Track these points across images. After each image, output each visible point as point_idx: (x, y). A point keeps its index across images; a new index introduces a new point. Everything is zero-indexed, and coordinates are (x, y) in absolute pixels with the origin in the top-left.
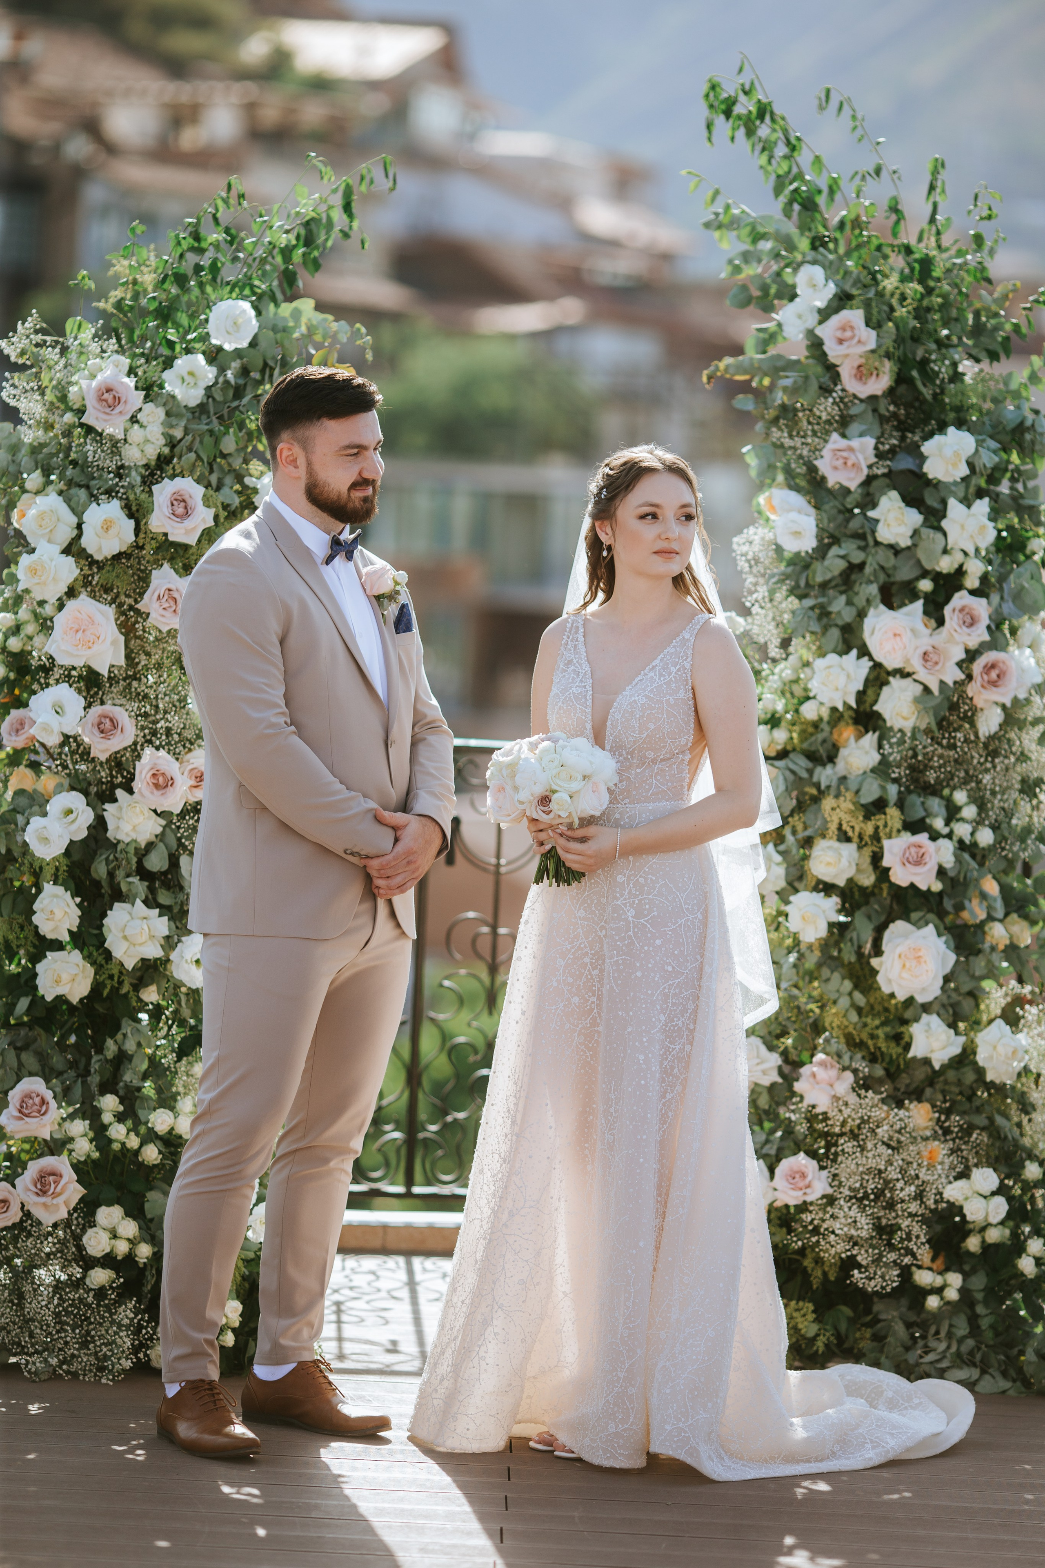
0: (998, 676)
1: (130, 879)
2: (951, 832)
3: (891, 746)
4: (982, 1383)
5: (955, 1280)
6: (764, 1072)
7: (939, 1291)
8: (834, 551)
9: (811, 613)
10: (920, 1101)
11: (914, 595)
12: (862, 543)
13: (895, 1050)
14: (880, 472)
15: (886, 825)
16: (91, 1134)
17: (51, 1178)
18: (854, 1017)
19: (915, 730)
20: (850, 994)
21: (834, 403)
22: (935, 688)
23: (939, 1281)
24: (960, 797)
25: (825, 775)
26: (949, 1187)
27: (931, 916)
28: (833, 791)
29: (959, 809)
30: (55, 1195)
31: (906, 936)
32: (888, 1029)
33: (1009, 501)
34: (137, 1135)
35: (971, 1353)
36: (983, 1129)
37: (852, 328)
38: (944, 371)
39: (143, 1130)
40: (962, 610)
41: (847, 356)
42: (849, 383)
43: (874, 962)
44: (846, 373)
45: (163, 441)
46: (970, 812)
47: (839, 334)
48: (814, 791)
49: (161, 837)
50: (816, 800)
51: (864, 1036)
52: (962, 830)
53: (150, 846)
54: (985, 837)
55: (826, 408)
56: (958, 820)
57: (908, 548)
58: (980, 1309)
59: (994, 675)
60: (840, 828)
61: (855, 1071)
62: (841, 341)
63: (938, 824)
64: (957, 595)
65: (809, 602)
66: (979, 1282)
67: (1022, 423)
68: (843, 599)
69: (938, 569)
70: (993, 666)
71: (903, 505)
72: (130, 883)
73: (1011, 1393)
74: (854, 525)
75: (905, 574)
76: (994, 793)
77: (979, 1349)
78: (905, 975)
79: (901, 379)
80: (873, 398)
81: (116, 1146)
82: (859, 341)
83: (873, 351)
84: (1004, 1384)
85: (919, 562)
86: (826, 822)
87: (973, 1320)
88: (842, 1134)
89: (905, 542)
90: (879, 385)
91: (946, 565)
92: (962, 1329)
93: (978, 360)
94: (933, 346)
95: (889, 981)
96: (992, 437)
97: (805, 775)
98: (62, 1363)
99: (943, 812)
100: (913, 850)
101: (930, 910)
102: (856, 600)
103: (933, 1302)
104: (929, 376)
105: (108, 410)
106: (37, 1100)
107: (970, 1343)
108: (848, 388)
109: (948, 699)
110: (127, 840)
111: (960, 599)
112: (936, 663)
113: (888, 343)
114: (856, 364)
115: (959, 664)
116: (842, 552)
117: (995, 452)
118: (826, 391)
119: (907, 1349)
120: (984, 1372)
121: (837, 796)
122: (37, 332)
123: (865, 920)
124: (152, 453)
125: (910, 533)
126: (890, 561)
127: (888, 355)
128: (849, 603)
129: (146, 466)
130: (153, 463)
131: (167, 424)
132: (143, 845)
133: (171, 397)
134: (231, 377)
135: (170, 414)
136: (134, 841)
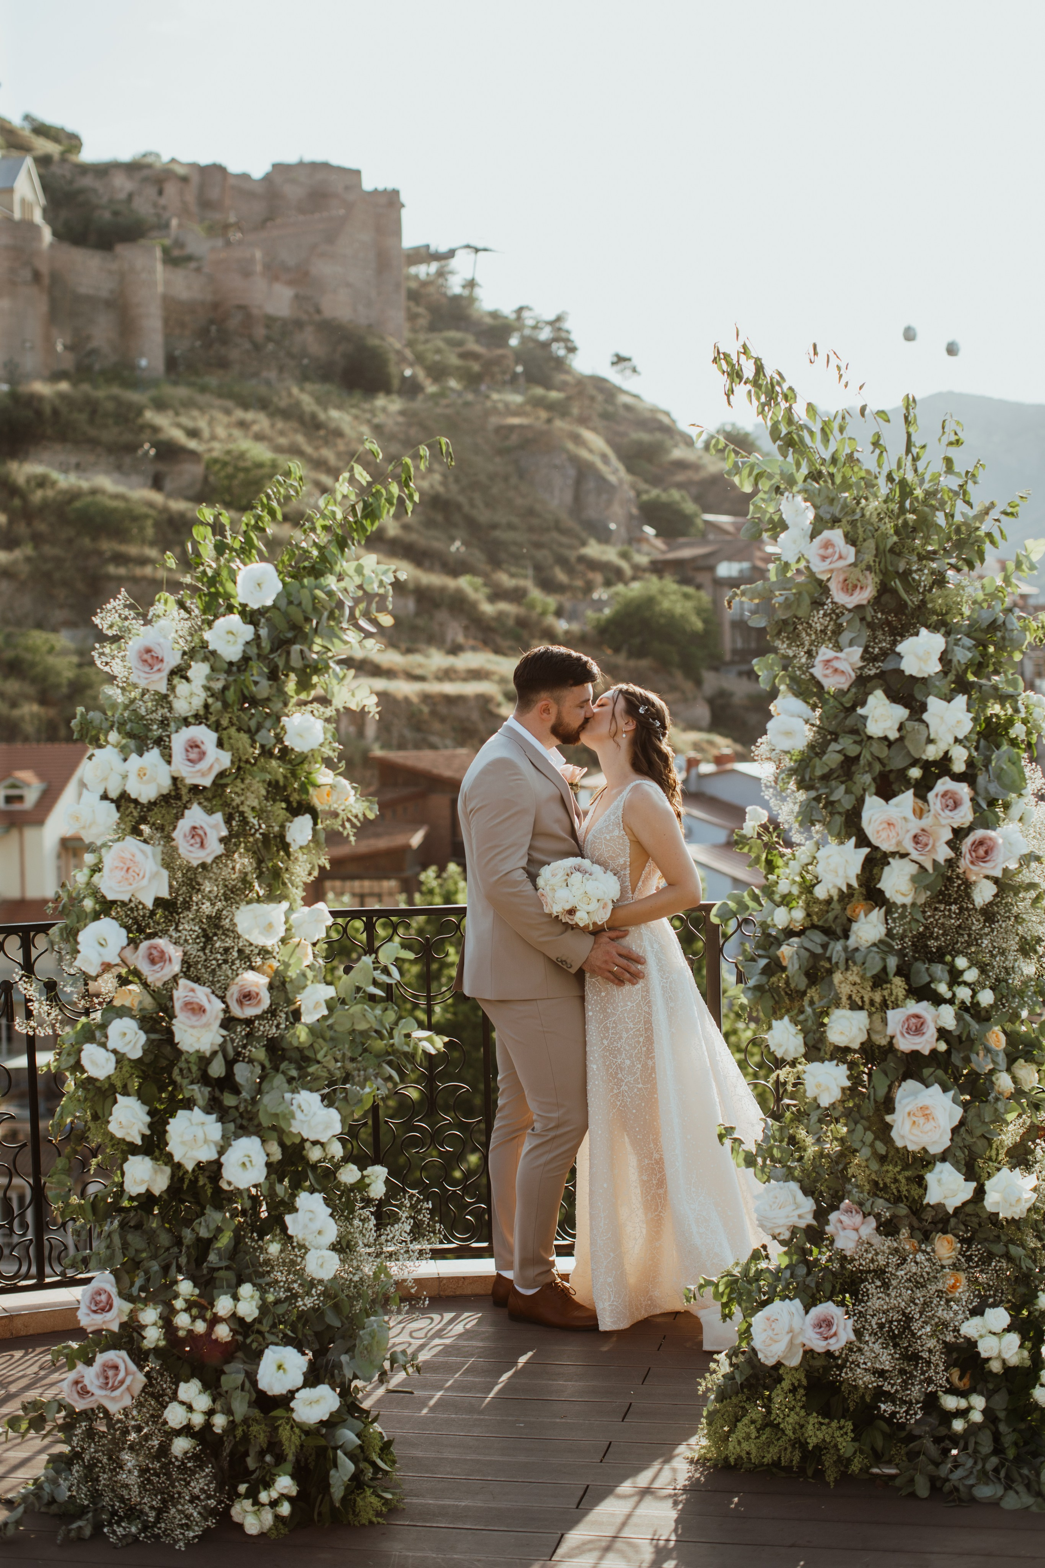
0: (986, 852)
1: (193, 1087)
2: (954, 995)
3: (894, 920)
4: (1006, 1499)
5: (978, 1402)
6: (800, 1217)
7: (963, 1413)
8: (834, 747)
9: (814, 803)
10: (945, 1232)
11: (907, 783)
12: (858, 738)
13: (916, 1192)
14: (872, 673)
15: (891, 994)
16: (160, 1323)
17: (110, 1373)
18: (875, 1166)
19: (913, 904)
20: (872, 1145)
21: (825, 615)
22: (930, 868)
23: (963, 1404)
24: (961, 962)
25: (837, 949)
26: (966, 1324)
27: (940, 1072)
28: (842, 966)
29: (961, 972)
30: (114, 1388)
31: (915, 1094)
32: (908, 1173)
33: (991, 691)
34: (205, 1320)
35: (996, 1470)
36: (1001, 1256)
37: (833, 545)
38: (924, 578)
39: (208, 1315)
40: (944, 795)
41: (832, 571)
42: (839, 597)
43: (888, 1118)
44: (833, 586)
45: (203, 695)
46: (971, 975)
47: (822, 552)
48: (828, 965)
49: (223, 1046)
50: (830, 972)
51: (888, 1181)
52: (963, 993)
53: (214, 1053)
54: (986, 998)
55: (818, 620)
56: (959, 984)
57: (897, 740)
58: (1003, 1428)
59: (981, 852)
60: (850, 997)
61: (878, 1216)
62: (824, 558)
63: (942, 988)
64: (940, 782)
65: (813, 794)
66: (1001, 1401)
67: (995, 621)
68: (843, 788)
69: (924, 757)
70: (981, 843)
71: (887, 702)
72: (192, 1091)
73: (1034, 1509)
74: (849, 722)
75: (898, 763)
76: (993, 956)
77: (1003, 1465)
78: (915, 1131)
79: (884, 589)
80: (859, 607)
81: (182, 1333)
82: (840, 557)
83: (854, 565)
84: (1028, 1500)
85: (908, 753)
86: (837, 994)
87: (997, 1437)
88: (869, 1272)
89: (893, 735)
90: (864, 596)
91: (932, 753)
92: (986, 1448)
93: (958, 570)
94: (915, 558)
95: (903, 1137)
96: (968, 635)
97: (819, 951)
98: (141, 1531)
99: (946, 976)
100: (913, 1020)
101: (939, 1066)
102: (854, 789)
103: (958, 1425)
104: (911, 586)
105: (147, 669)
106: (104, 1297)
107: (994, 1461)
108: (836, 600)
109: (943, 875)
110: (191, 1050)
111: (944, 784)
112: (926, 845)
113: (869, 557)
114: (841, 578)
115: (948, 843)
116: (839, 748)
117: (969, 649)
118: (817, 604)
119: (937, 1465)
120: (1008, 1487)
121: (847, 969)
122: (125, 606)
123: (883, 1076)
124: (197, 703)
125: (897, 726)
126: (884, 753)
127: (869, 568)
128: (848, 791)
129: (196, 716)
130: (202, 712)
131: (209, 678)
132: (208, 1054)
133: (214, 653)
134: (263, 632)
135: (213, 669)
136: (198, 1051)
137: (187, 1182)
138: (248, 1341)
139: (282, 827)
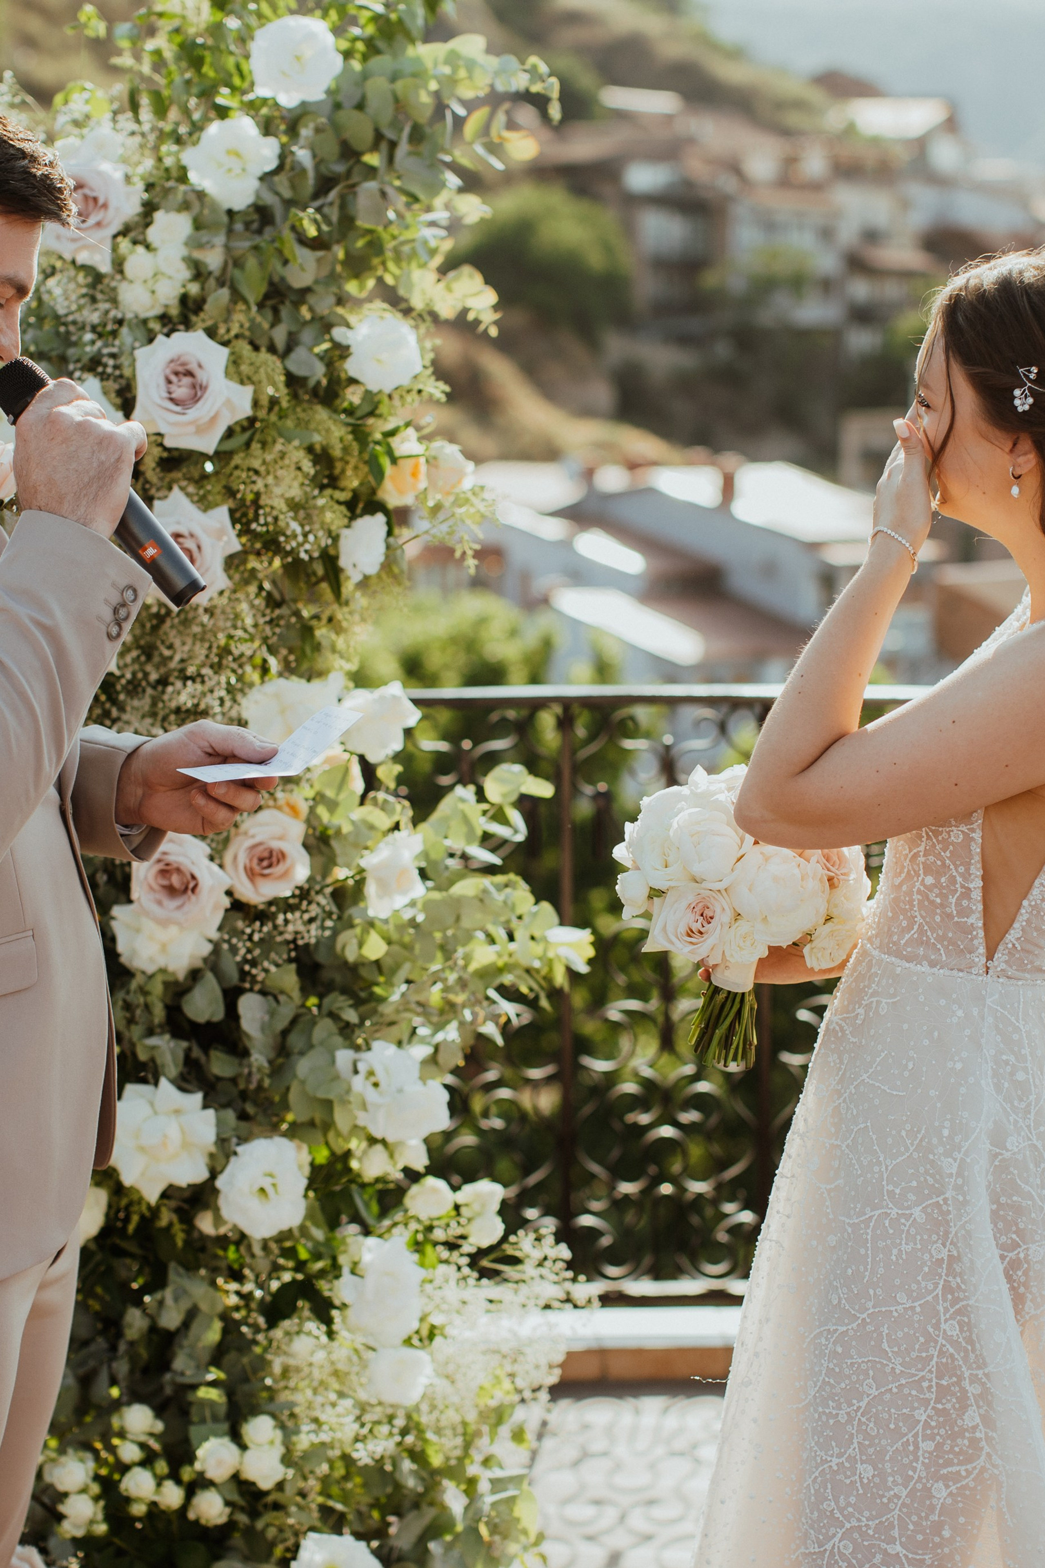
1: (153, 1041)
16: (95, 1488)
34: (179, 1483)
45: (184, 273)
49: (213, 961)
53: (195, 975)
72: (153, 1048)
81: (139, 1508)
110: (150, 969)
124: (170, 294)
129: (164, 318)
130: (174, 312)
131: (194, 243)
132: (181, 976)
133: (201, 195)
134: (303, 155)
135: (198, 225)
136: (163, 971)
137: (135, 1219)
138: (260, 1525)
139: (336, 539)
